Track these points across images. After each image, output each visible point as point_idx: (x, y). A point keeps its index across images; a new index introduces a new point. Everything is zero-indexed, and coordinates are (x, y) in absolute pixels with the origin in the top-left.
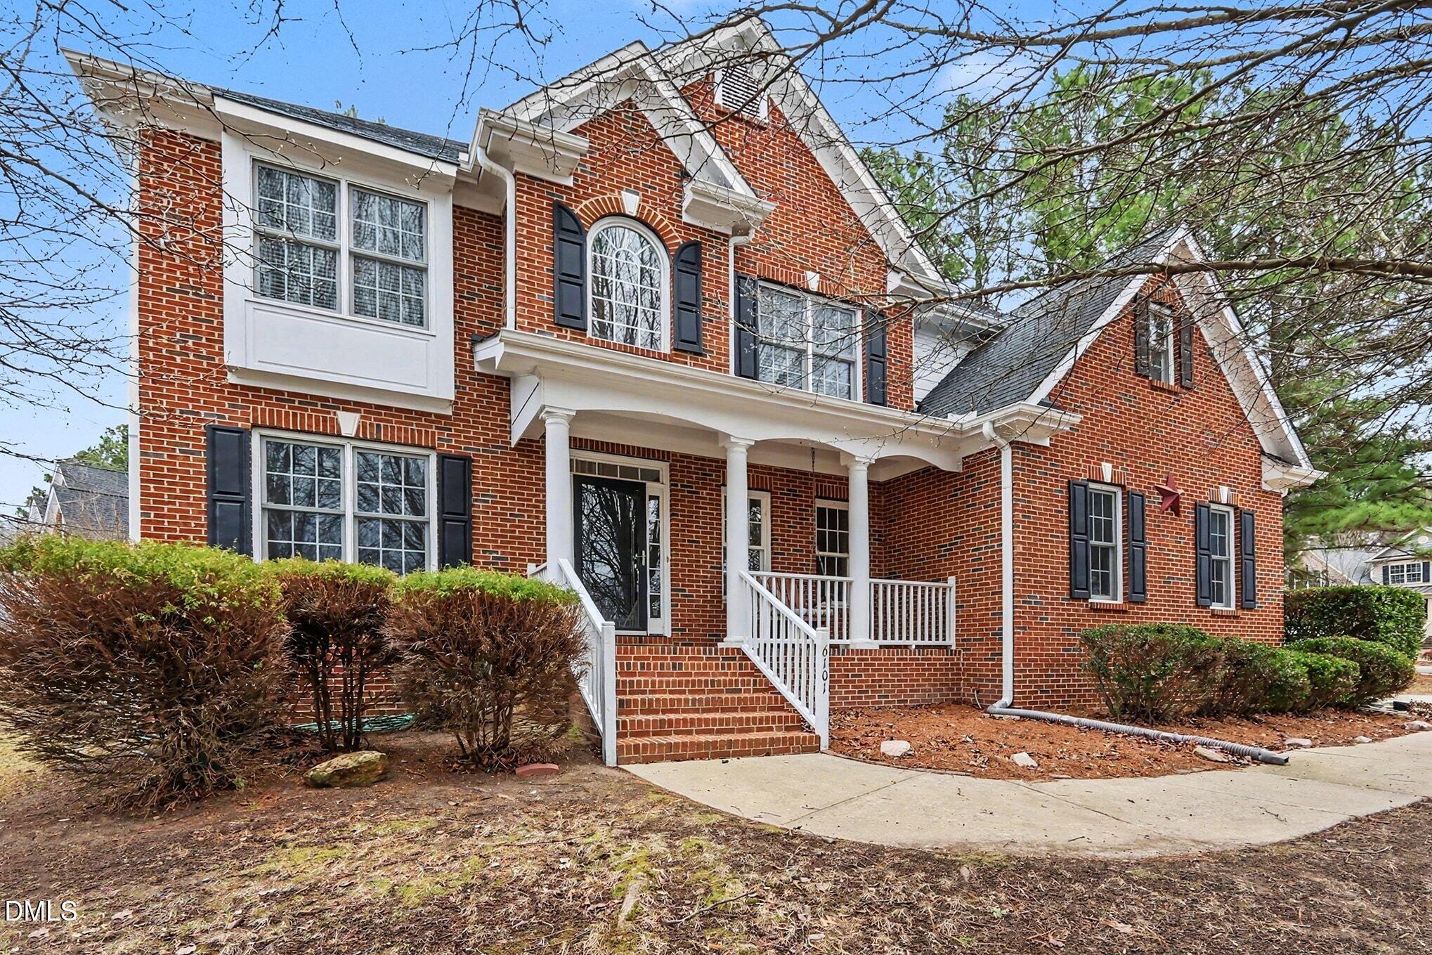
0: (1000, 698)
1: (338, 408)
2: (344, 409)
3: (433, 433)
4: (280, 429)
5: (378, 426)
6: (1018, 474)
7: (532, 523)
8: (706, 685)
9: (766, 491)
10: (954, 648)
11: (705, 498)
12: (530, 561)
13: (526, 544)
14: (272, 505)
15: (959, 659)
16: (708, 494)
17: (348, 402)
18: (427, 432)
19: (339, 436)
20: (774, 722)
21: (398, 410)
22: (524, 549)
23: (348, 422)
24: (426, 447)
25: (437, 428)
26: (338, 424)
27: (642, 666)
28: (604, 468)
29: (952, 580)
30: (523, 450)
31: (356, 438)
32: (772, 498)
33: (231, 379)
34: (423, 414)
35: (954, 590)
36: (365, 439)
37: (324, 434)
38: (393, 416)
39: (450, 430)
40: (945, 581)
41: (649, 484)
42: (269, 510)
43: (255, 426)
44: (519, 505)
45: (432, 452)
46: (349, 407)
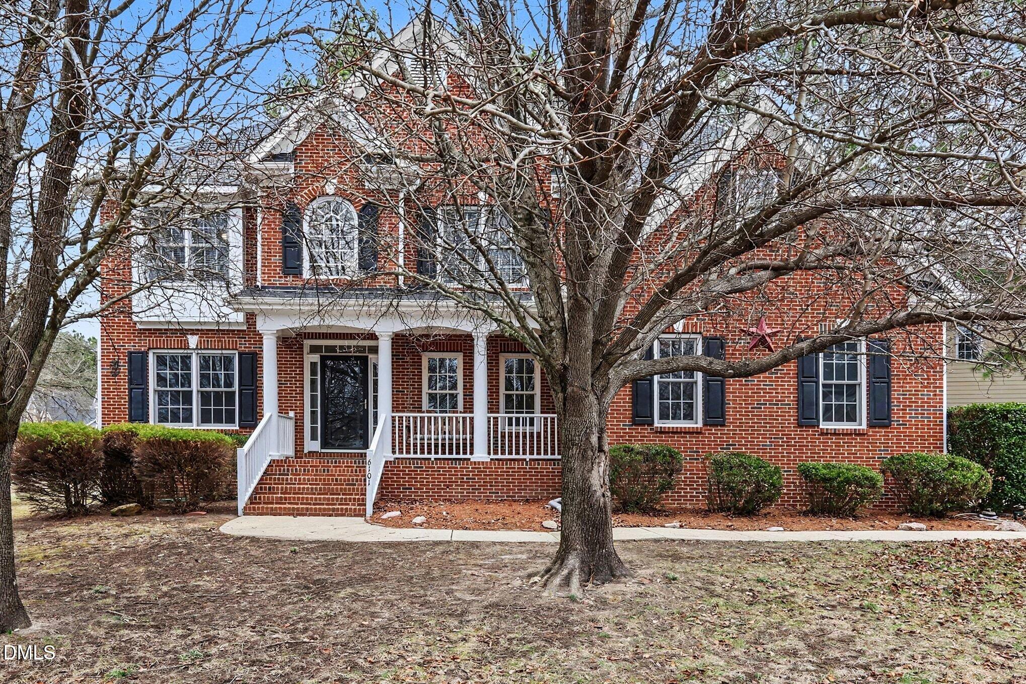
1: (188, 334)
2: (192, 334)
3: (236, 341)
4: (160, 348)
5: (208, 341)
7: (292, 387)
9: (459, 352)
11: (409, 362)
13: (289, 400)
14: (159, 388)
16: (411, 359)
17: (192, 330)
18: (233, 341)
19: (189, 348)
21: (217, 330)
22: (287, 403)
23: (193, 341)
24: (233, 349)
25: (238, 338)
26: (188, 342)
27: (304, 470)
31: (197, 349)
32: (463, 357)
33: (139, 326)
34: (232, 331)
36: (202, 349)
37: (182, 349)
38: (216, 334)
41: (370, 356)
42: (158, 391)
43: (149, 349)
44: (284, 377)
45: (236, 352)
46: (193, 332)
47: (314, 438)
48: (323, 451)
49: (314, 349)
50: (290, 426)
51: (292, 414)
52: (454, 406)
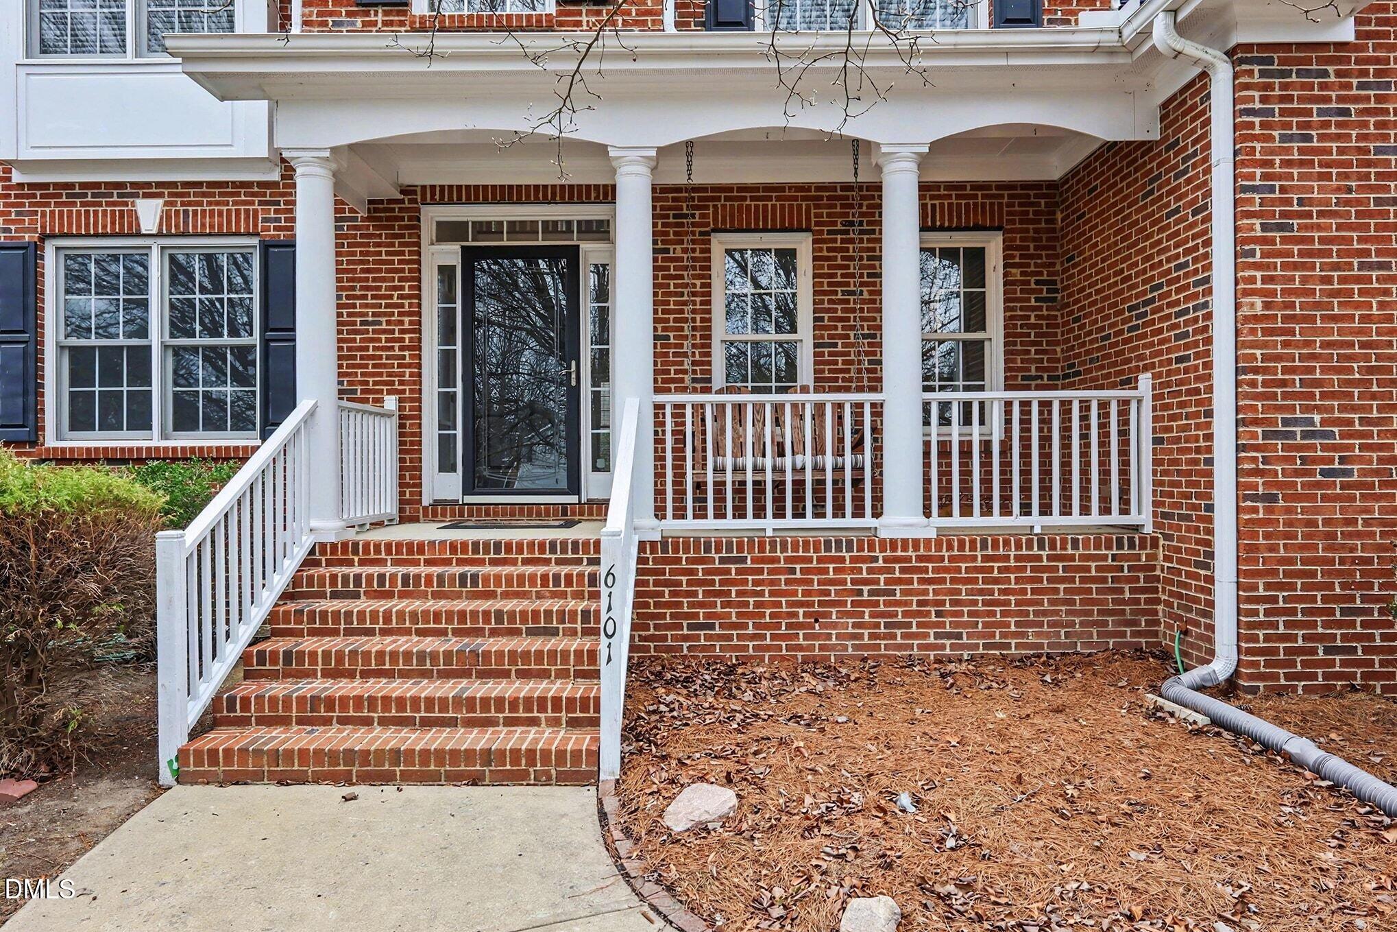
0: (1208, 662)
1: (137, 196)
2: (146, 196)
3: (256, 211)
4: (72, 236)
5: (186, 212)
6: (1251, 125)
7: (393, 332)
8: (487, 620)
9: (800, 230)
10: (1149, 529)
11: (681, 259)
12: (389, 392)
13: (385, 366)
14: (71, 341)
15: (1154, 557)
16: (685, 251)
17: (148, 185)
18: (247, 211)
19: (139, 235)
20: (543, 709)
21: (211, 184)
22: (381, 374)
23: (149, 214)
24: (248, 234)
25: (260, 203)
26: (137, 218)
28: (517, 228)
29: (1145, 381)
30: (380, 219)
31: (159, 235)
32: (814, 242)
33: (16, 177)
34: (244, 184)
35: (1148, 404)
36: (169, 235)
37: (121, 235)
38: (204, 195)
39: (278, 203)
40: (1130, 383)
41: (585, 246)
42: (67, 348)
43: (43, 236)
44: (373, 306)
45: (255, 241)
46: (148, 190)
47: (446, 465)
48: (470, 499)
49: (448, 232)
50: (386, 435)
51: (391, 403)
52: (790, 372)
